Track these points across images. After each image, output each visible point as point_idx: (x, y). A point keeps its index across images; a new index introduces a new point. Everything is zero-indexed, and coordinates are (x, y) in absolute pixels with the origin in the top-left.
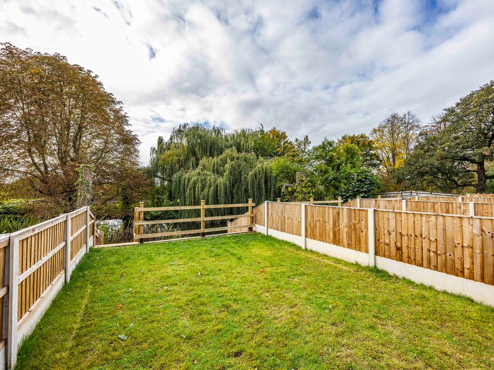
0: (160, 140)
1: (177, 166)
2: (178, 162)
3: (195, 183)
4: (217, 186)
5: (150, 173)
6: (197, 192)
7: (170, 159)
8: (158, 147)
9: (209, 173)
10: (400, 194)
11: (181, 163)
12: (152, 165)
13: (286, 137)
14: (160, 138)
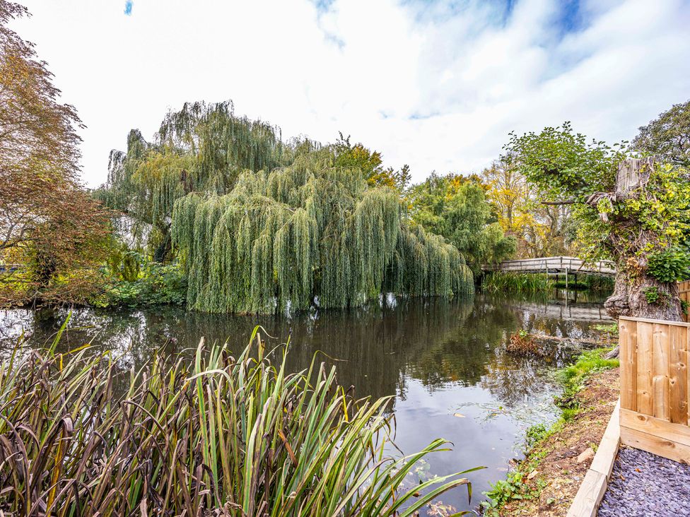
0: (135, 137)
1: (180, 186)
2: (182, 180)
3: (234, 220)
4: (291, 227)
5: (111, 202)
6: (239, 241)
7: (163, 169)
8: (129, 149)
9: (268, 199)
10: (544, 262)
11: (188, 181)
12: (115, 184)
13: (380, 162)
14: (133, 132)
